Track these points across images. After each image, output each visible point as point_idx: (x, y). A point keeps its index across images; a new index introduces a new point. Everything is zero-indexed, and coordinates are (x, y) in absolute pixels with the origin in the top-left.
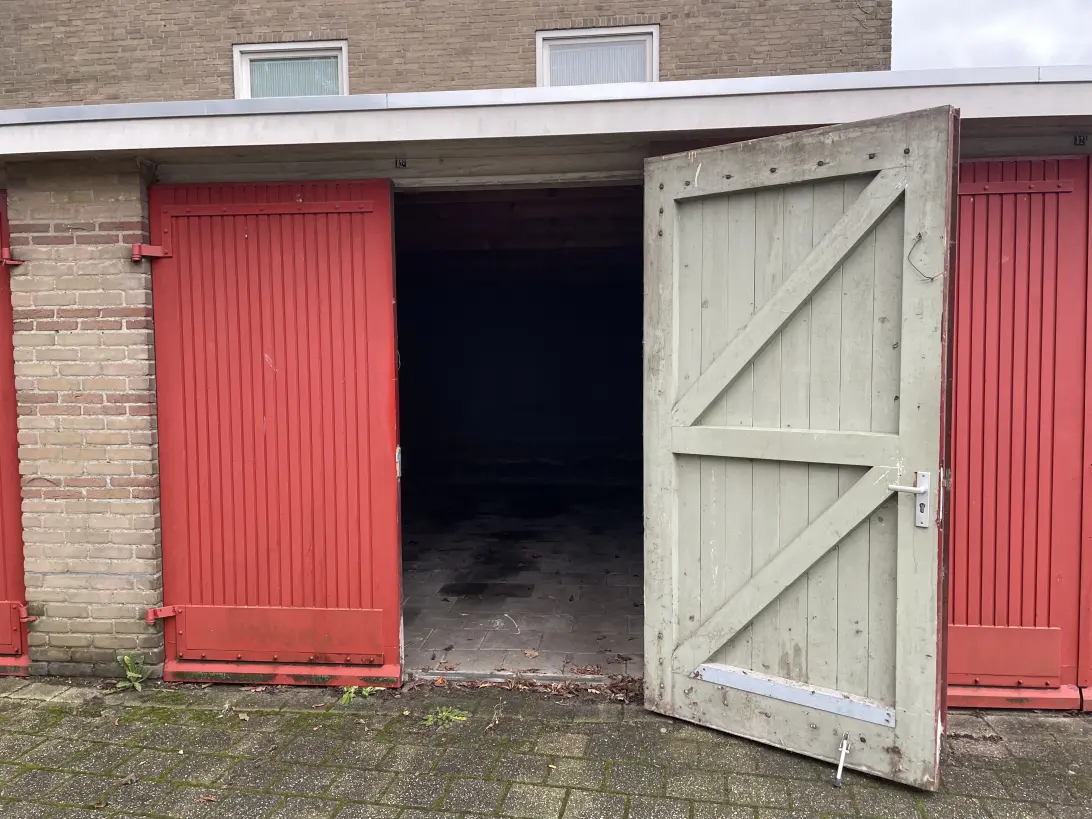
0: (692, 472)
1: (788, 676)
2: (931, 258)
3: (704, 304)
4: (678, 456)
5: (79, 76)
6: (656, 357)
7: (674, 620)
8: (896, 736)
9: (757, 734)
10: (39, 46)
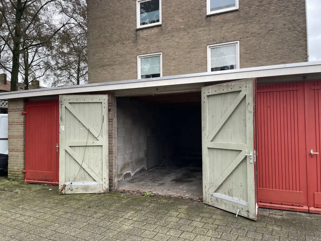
0: (211, 151)
1: (229, 196)
2: (251, 108)
3: (213, 117)
4: (208, 148)
5: (106, 65)
6: (204, 128)
7: (208, 183)
8: (248, 208)
9: (223, 208)
10: (97, 59)
